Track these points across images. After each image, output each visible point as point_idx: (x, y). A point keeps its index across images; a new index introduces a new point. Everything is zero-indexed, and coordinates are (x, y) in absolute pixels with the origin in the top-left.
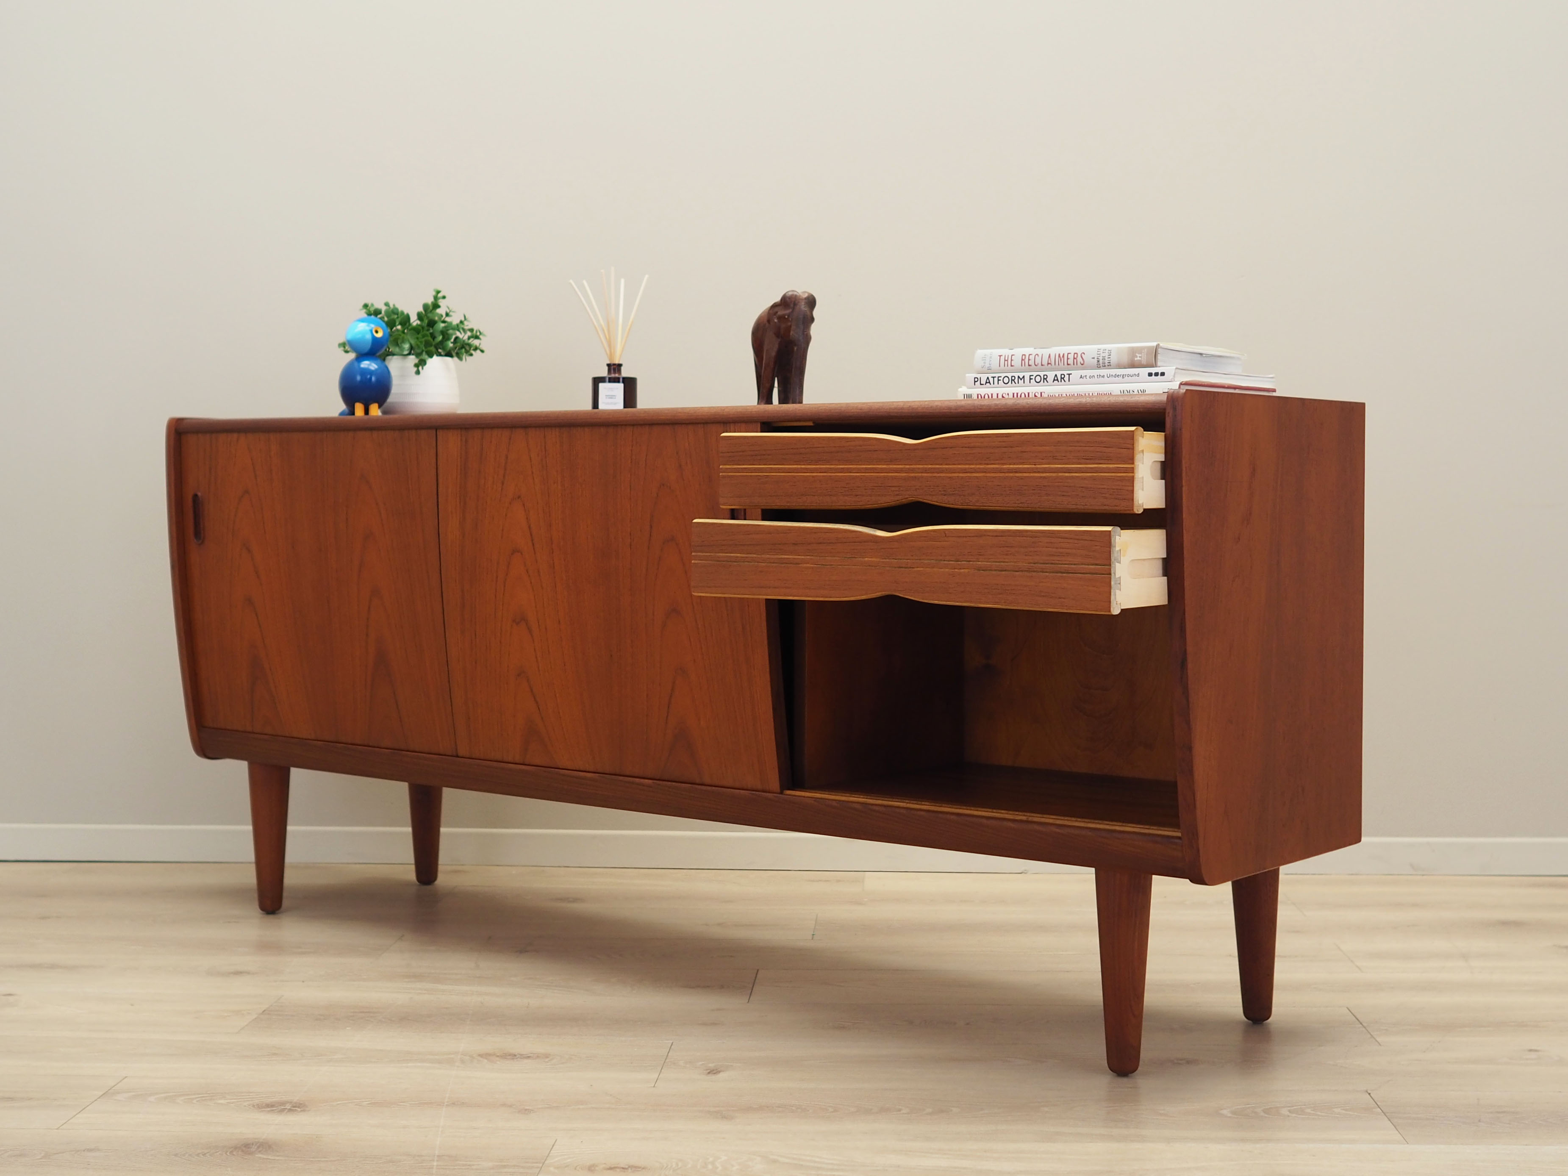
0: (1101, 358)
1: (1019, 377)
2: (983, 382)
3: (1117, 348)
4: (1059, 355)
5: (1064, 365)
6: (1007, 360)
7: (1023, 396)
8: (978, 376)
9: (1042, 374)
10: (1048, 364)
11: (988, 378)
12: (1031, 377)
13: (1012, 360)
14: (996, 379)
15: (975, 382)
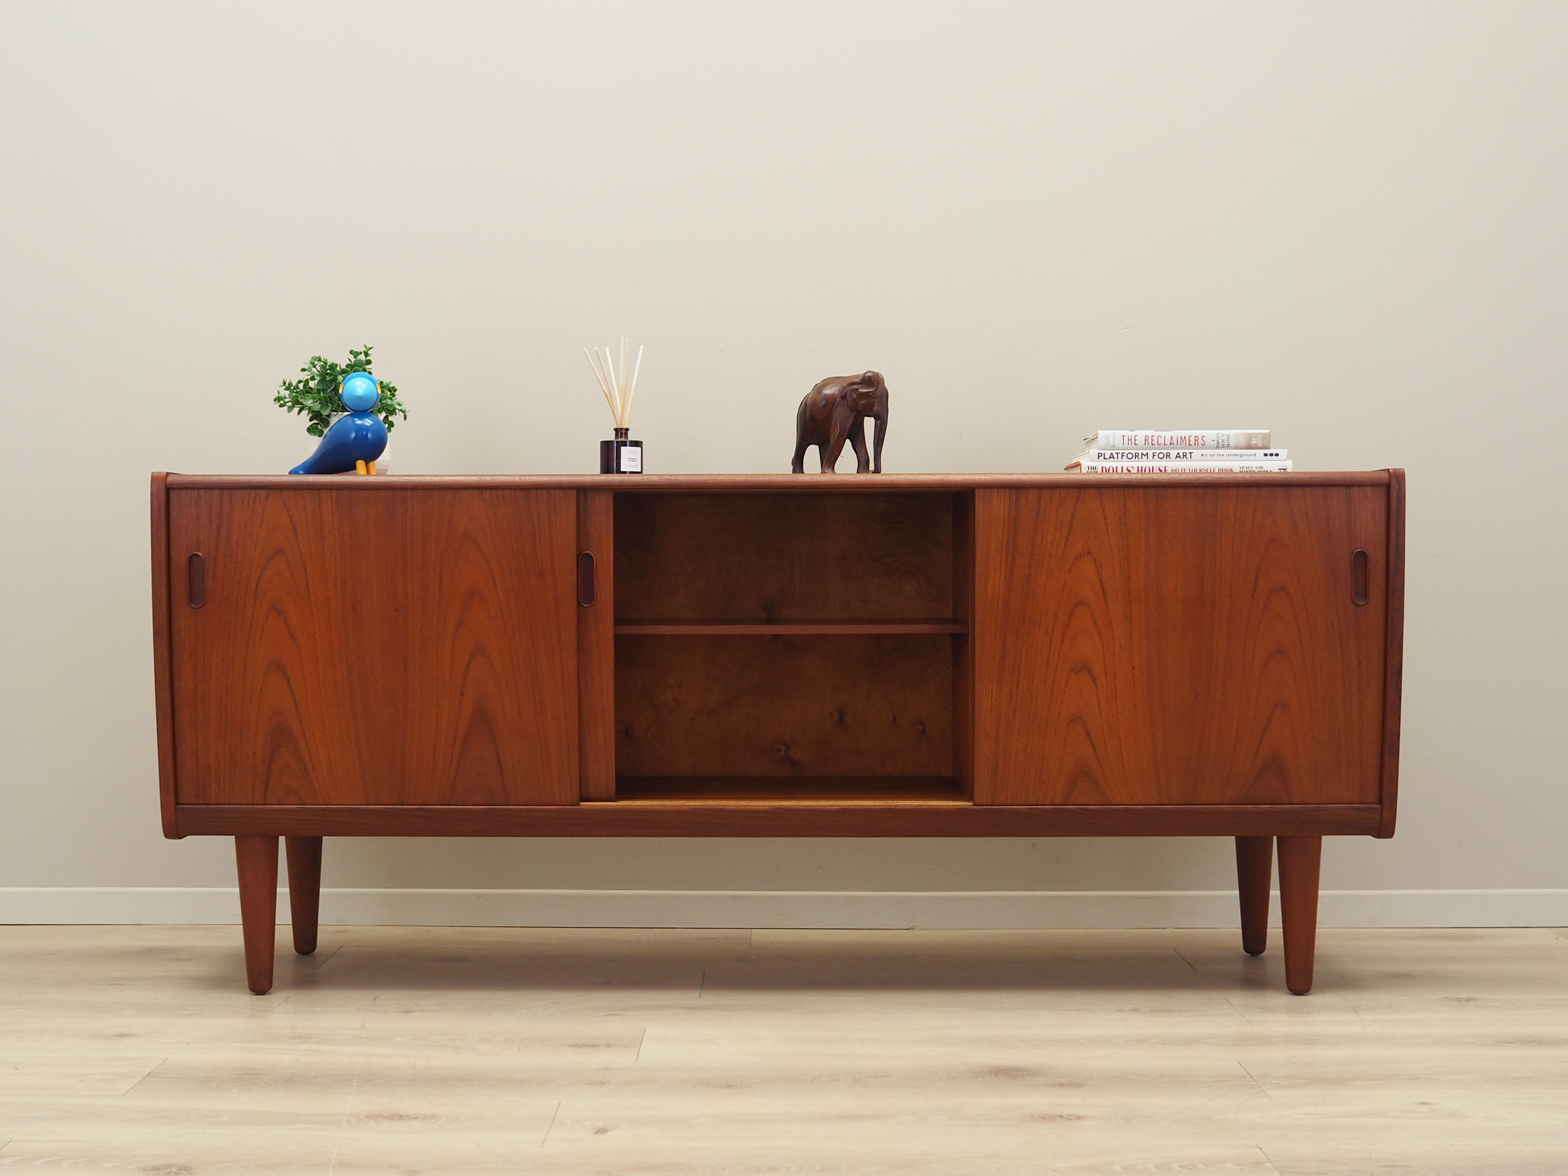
0: (1220, 441)
1: (1142, 454)
2: (1107, 456)
3: (1235, 434)
4: (1181, 437)
5: (1186, 445)
6: (1131, 440)
7: (1147, 471)
8: (1102, 452)
9: (1165, 452)
10: (1171, 444)
11: (1112, 454)
12: (1154, 454)
13: (1135, 440)
14: (1120, 455)
15: (1099, 456)
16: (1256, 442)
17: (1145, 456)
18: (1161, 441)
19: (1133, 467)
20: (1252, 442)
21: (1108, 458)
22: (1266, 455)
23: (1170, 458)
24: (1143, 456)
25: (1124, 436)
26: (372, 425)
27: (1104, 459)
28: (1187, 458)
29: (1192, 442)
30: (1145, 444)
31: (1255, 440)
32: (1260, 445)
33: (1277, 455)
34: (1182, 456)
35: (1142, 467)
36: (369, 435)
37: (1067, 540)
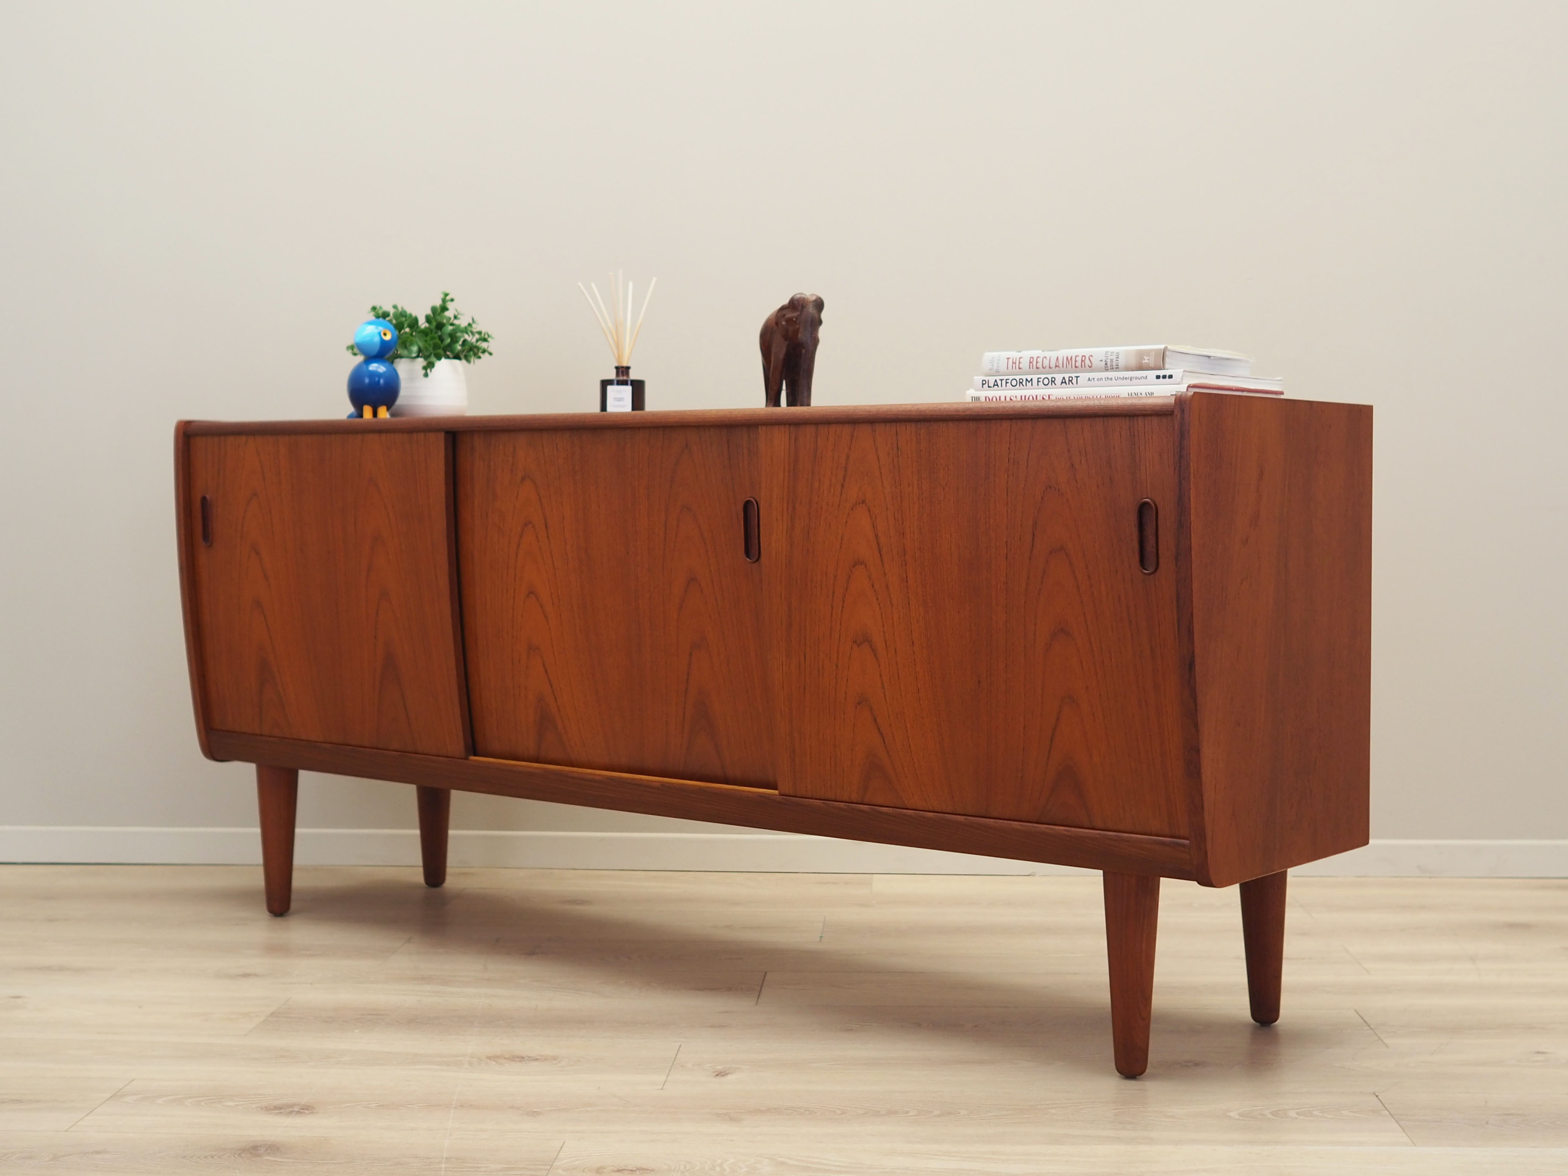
0: (1109, 361)
1: (1027, 380)
2: (991, 384)
3: (1125, 351)
4: (1067, 358)
5: (1072, 367)
6: (1015, 363)
7: (1031, 398)
8: (986, 378)
9: (1050, 376)
10: (1056, 366)
11: (996, 381)
12: (1039, 380)
13: (1020, 363)
14: (1004, 382)
15: (983, 384)
16: (1148, 361)
17: (1029, 382)
18: (1046, 363)
19: (1016, 397)
20: (1144, 362)
21: (992, 386)
22: (1158, 377)
23: (1055, 384)
24: (1027, 382)
25: (1008, 359)
26: (384, 373)
27: (989, 387)
28: (1073, 384)
29: (1079, 364)
30: (1030, 368)
31: (1146, 358)
32: (1152, 365)
33: (1171, 377)
34: (1067, 382)
35: (1025, 397)
36: (382, 381)
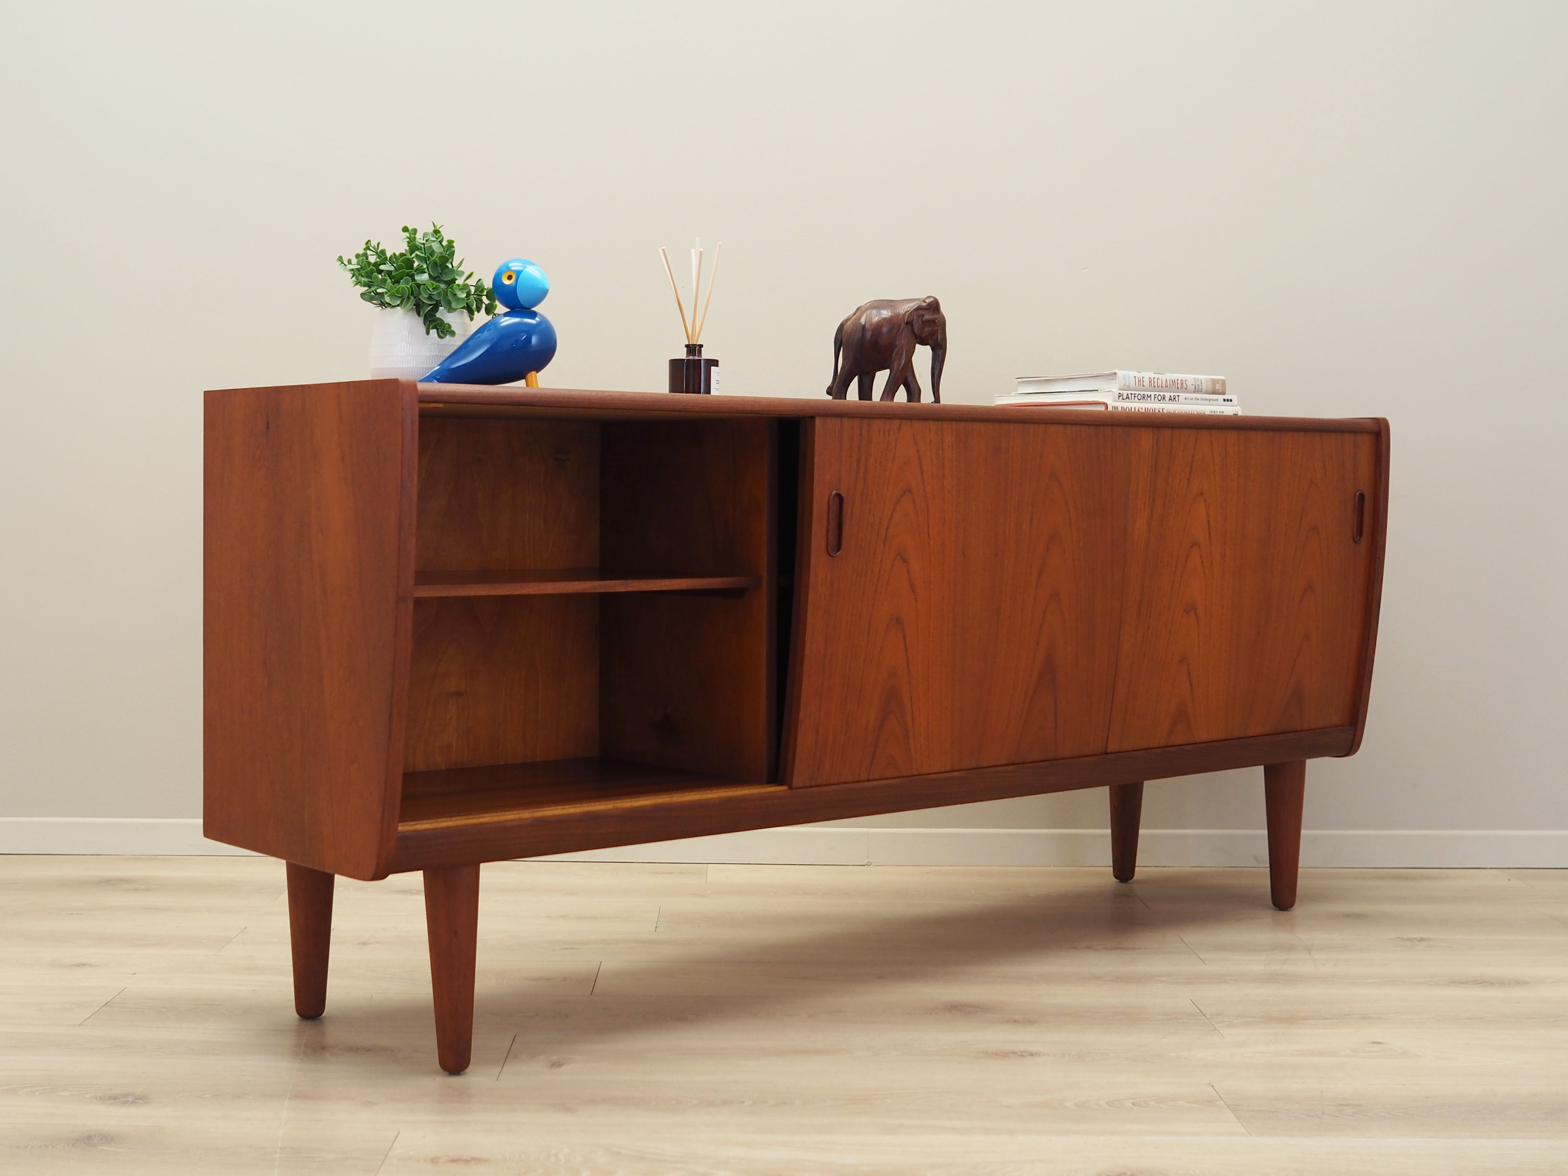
0: (1197, 385)
1: (1147, 395)
2: (1125, 397)
3: (1204, 378)
4: (1174, 380)
5: (1175, 387)
6: (1140, 381)
8: (1121, 392)
9: (1162, 394)
10: (1166, 386)
11: (1128, 394)
12: (1156, 396)
13: (1143, 381)
14: (1133, 396)
15: (1119, 397)
16: (1217, 387)
18: (1160, 383)
19: (1141, 407)
20: (1214, 388)
22: (1223, 401)
23: (1165, 400)
24: (1148, 397)
25: (1140, 377)
28: (1176, 401)
29: (1178, 385)
30: (1150, 386)
32: (1220, 390)
33: (1231, 400)
34: (1172, 399)
35: (1148, 409)
37: (1189, 479)
